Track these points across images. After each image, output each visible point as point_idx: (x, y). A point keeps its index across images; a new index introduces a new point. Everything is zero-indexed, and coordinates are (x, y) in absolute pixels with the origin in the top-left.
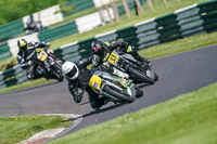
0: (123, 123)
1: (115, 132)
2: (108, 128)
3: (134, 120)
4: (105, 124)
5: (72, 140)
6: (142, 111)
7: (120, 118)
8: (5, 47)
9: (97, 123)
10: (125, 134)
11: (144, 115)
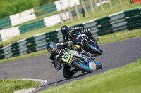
0: (73, 86)
3: (80, 84)
11: (87, 81)
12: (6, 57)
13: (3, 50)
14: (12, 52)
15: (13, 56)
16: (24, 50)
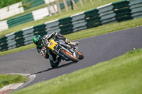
1: (56, 86)
2: (52, 84)
5: (28, 91)
6: (75, 73)
7: (60, 77)
9: (45, 80)
10: (63, 88)
11: (76, 76)
15: (1, 50)
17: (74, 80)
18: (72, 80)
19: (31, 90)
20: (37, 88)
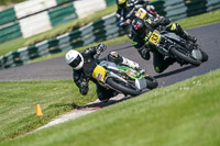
0: (191, 85)
1: (183, 95)
2: (176, 91)
3: (202, 82)
4: (172, 87)
5: (139, 102)
6: (211, 74)
7: (188, 81)
8: (71, 9)
9: (165, 85)
10: (193, 97)
11: (212, 78)
12: (86, 42)
13: (80, 33)
14: (95, 34)
15: (96, 41)
16: (112, 31)
17: (210, 85)
18: (207, 84)
19: (143, 101)
20: (153, 98)
